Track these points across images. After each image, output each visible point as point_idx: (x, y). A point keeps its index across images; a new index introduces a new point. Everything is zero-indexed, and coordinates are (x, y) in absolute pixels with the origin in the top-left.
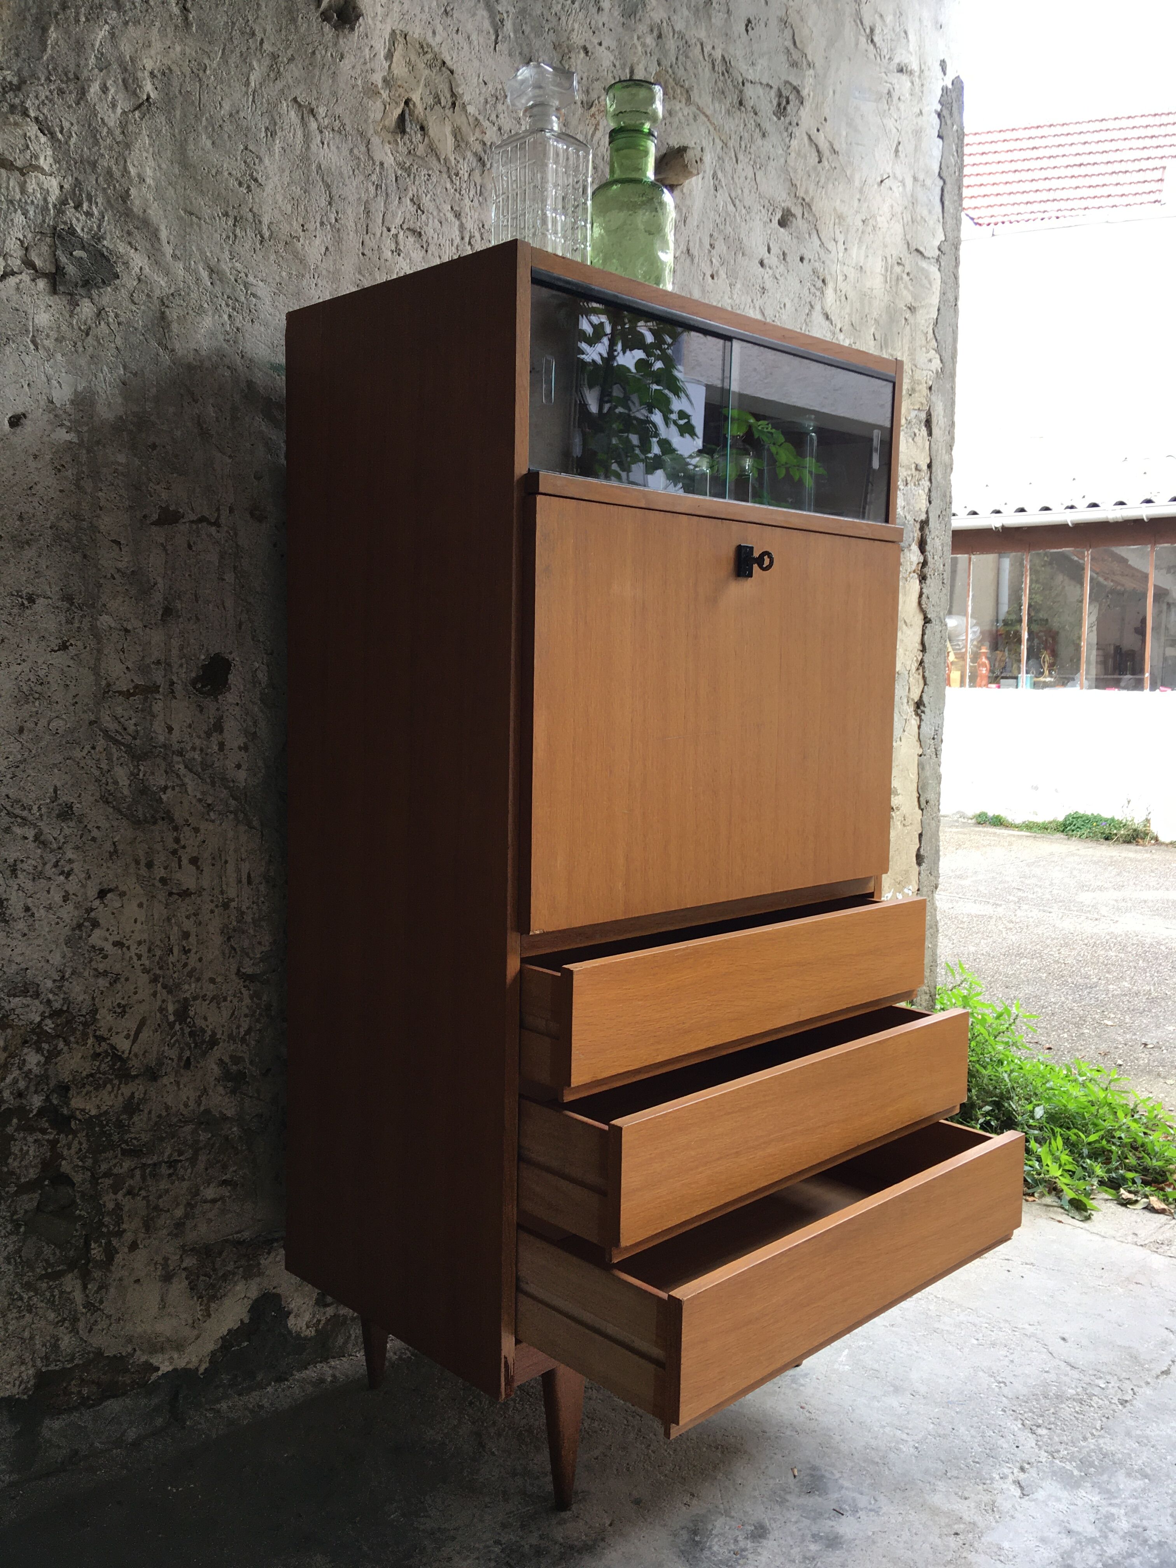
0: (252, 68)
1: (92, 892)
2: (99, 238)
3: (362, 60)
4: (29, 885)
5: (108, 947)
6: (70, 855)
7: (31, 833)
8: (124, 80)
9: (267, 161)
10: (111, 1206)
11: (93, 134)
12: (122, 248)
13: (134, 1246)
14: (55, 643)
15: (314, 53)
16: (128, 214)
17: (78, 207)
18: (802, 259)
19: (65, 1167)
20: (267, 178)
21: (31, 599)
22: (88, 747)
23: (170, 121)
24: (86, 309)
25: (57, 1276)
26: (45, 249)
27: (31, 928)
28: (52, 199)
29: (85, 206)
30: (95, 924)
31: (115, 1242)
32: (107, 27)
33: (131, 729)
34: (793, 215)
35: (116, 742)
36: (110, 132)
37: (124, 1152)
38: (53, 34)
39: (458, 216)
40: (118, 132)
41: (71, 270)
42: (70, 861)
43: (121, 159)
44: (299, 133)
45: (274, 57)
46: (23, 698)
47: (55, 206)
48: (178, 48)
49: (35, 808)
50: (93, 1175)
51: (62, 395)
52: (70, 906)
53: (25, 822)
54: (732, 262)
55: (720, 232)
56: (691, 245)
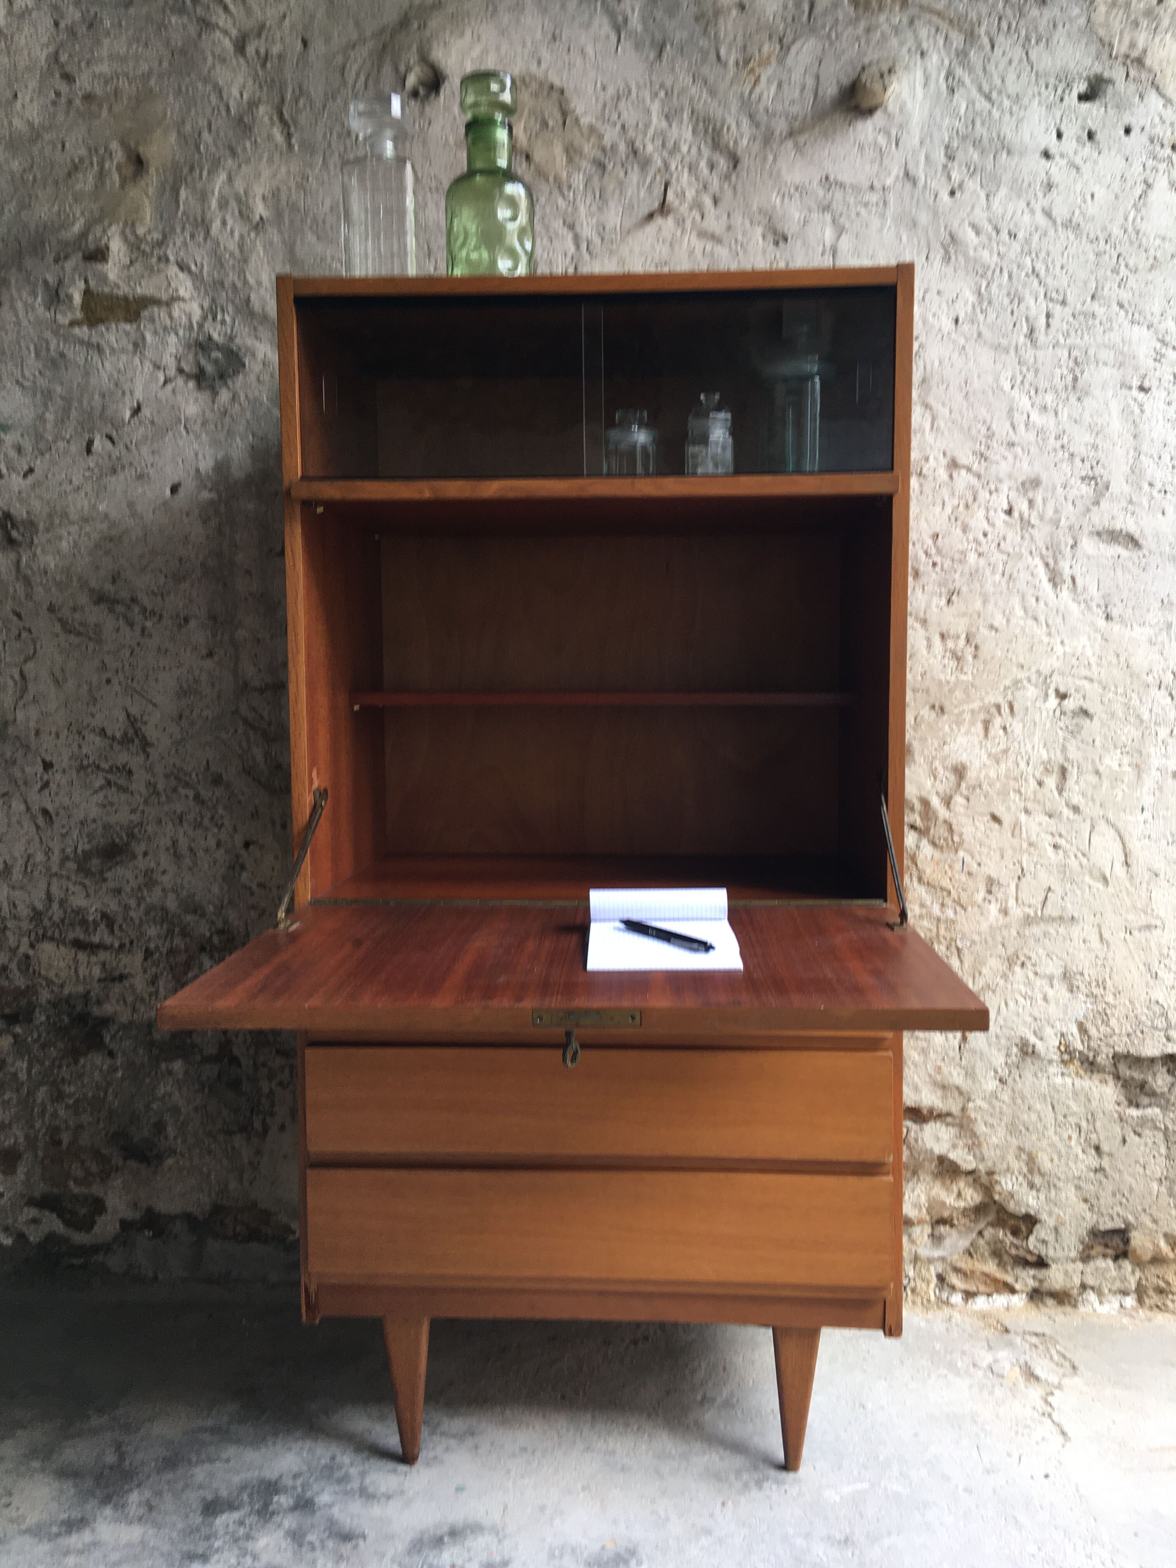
1: (239, 841)
2: (231, 338)
4: (191, 832)
5: (254, 887)
6: (221, 811)
7: (191, 793)
8: (240, 212)
10: (266, 1090)
11: (219, 263)
12: (250, 342)
13: (282, 1128)
14: (204, 652)
16: (251, 314)
17: (214, 318)
18: (1128, 131)
19: (236, 1051)
21: (186, 620)
22: (232, 731)
23: (280, 231)
24: (224, 396)
25: (230, 1133)
26: (191, 357)
27: (195, 864)
28: (195, 318)
29: (219, 317)
30: (243, 867)
31: (269, 1120)
32: (224, 174)
33: (266, 717)
34: (1110, 81)
35: (253, 727)
36: (232, 254)
37: (278, 1052)
38: (183, 195)
39: (571, 227)
40: (237, 252)
41: (209, 369)
42: (222, 817)
43: (242, 273)
46: (183, 692)
47: (198, 323)
49: (194, 775)
50: (255, 1063)
51: (206, 465)
52: (222, 851)
53: (187, 785)
54: (989, 166)
55: (964, 138)
56: (911, 167)
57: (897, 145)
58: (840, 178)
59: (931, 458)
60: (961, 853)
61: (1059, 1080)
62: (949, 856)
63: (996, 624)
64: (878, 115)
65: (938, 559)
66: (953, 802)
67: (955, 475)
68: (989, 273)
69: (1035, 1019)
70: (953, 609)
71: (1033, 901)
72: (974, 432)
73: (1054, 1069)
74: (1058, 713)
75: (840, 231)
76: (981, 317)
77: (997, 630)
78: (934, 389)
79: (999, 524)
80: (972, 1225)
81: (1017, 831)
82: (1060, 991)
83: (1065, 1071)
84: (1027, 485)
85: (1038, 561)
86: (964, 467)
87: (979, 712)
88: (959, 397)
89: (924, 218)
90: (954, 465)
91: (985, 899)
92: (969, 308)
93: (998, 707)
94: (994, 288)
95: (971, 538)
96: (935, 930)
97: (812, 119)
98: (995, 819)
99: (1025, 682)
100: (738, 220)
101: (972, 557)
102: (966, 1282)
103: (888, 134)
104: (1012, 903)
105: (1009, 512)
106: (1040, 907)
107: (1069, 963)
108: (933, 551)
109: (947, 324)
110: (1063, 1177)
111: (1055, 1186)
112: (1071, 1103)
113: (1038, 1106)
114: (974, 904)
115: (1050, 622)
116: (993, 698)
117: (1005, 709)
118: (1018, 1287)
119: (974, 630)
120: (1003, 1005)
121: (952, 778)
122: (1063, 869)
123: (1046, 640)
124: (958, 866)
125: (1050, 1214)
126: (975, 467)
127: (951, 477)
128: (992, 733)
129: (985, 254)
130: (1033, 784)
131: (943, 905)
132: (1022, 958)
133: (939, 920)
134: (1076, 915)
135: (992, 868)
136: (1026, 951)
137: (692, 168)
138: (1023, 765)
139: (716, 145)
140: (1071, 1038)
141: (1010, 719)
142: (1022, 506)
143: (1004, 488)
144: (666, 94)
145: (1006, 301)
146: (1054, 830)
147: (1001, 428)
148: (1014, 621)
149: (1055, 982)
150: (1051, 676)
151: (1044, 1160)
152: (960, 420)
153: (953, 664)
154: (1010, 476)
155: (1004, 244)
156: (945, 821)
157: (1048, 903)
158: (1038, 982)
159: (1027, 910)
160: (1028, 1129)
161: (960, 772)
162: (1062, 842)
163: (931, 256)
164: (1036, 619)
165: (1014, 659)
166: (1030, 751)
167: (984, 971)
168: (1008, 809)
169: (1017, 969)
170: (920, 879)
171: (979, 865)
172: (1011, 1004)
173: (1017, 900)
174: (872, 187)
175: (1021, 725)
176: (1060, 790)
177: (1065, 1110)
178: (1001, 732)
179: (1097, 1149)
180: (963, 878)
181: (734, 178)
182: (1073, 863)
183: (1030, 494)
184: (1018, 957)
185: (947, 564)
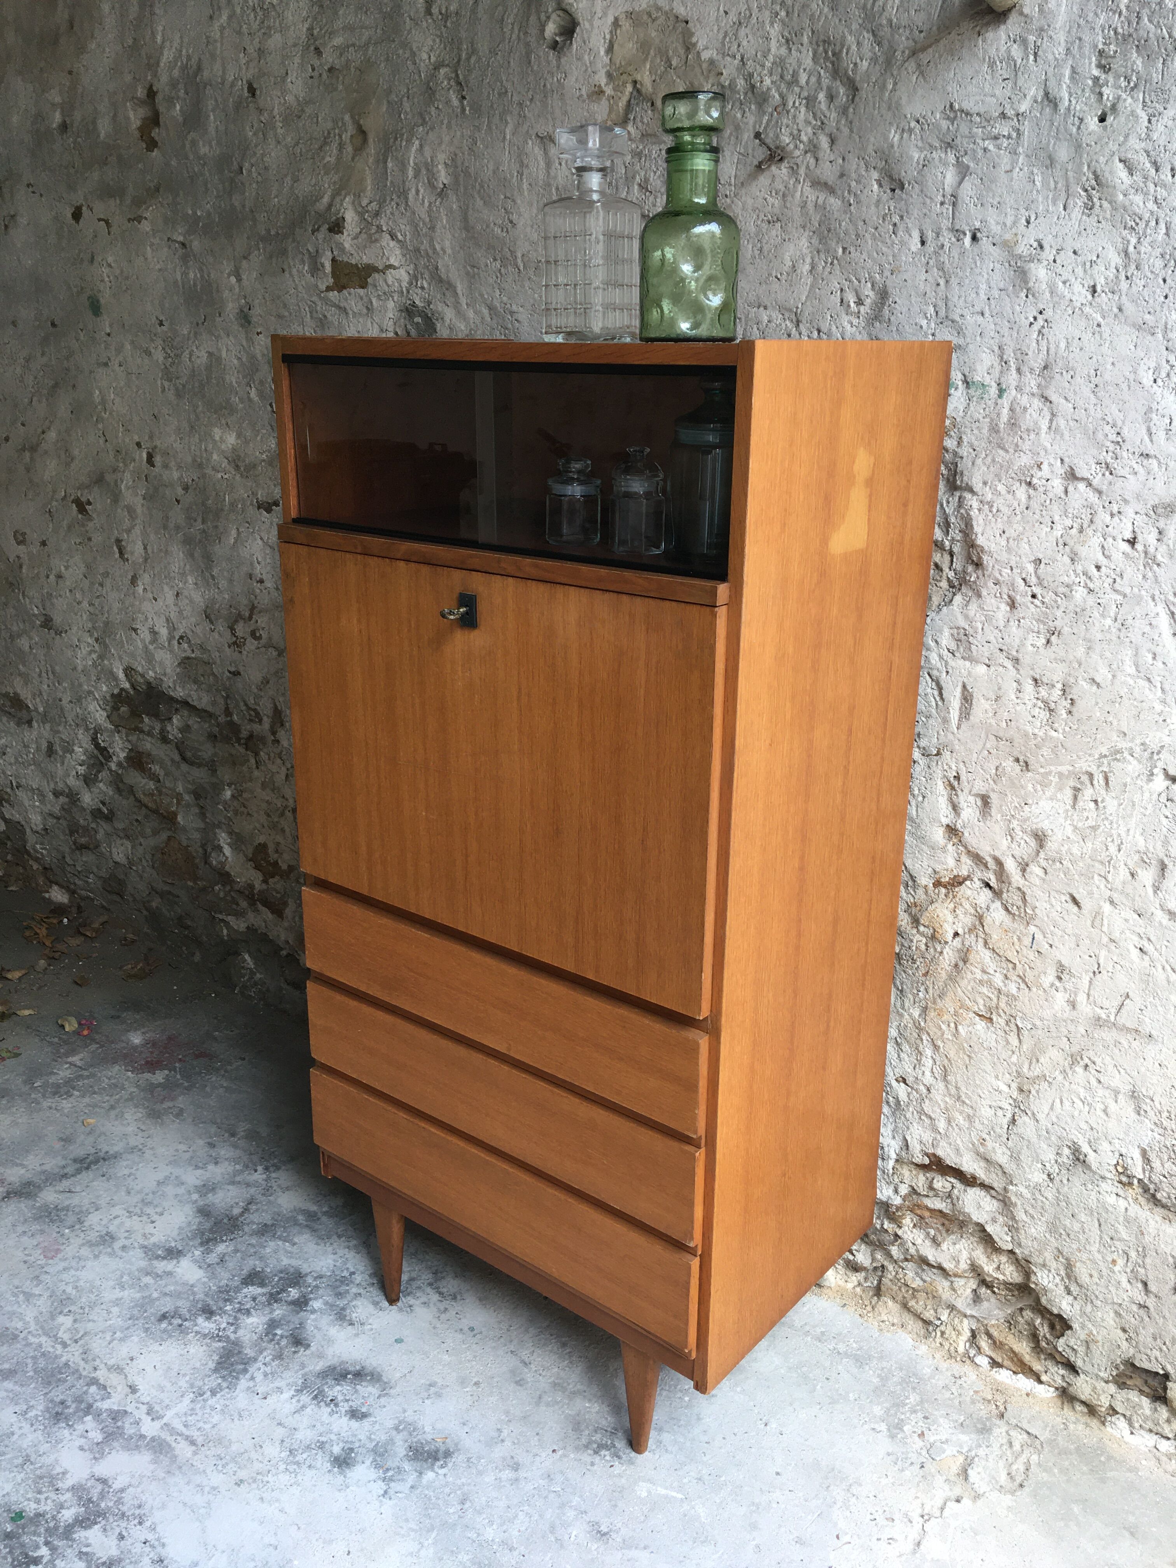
0: (507, 123)
2: (428, 304)
3: (584, 68)
8: (429, 180)
9: (519, 202)
11: (416, 231)
15: (545, 86)
16: (441, 280)
17: (417, 284)
20: (520, 215)
23: (458, 198)
28: (405, 284)
29: (420, 283)
32: (417, 142)
36: (424, 223)
38: (390, 165)
40: (428, 220)
41: (414, 331)
44: (542, 164)
45: (520, 104)
47: (406, 289)
48: (459, 133)
54: (1156, 77)
55: (1126, 38)
56: (1052, 84)
57: (1036, 54)
58: (966, 106)
59: (1045, 467)
60: (1032, 929)
61: (1112, 1199)
62: (1019, 926)
63: (1098, 680)
64: (1013, 18)
65: (1037, 590)
66: (1028, 869)
67: (1071, 489)
68: (1142, 225)
69: (1092, 1129)
70: (1050, 651)
71: (1106, 1004)
72: (1100, 436)
73: (1105, 1186)
74: (1163, 798)
75: (963, 172)
76: (1124, 285)
77: (1098, 685)
78: (1057, 376)
79: (1117, 556)
80: (1014, 1299)
81: (1097, 922)
82: (1124, 1108)
83: (1121, 1193)
84: (1160, 511)
85: (1161, 609)
86: (1083, 479)
87: (1068, 777)
88: (1087, 391)
89: (1063, 153)
90: (1072, 476)
91: (1052, 985)
92: (1112, 272)
93: (1091, 776)
94: (1145, 248)
95: (1079, 569)
96: (995, 1000)
97: (938, 29)
98: (1075, 901)
99: (1126, 754)
100: (853, 164)
101: (1080, 593)
102: (994, 1350)
103: (1024, 42)
104: (1081, 998)
105: (1132, 542)
106: (1113, 1011)
107: (1139, 1083)
108: (1033, 580)
109: (1081, 294)
110: (1101, 1297)
111: (1092, 1302)
112: (1121, 1228)
113: (1083, 1218)
114: (1039, 986)
115: (1167, 687)
116: (1084, 765)
117: (1099, 779)
118: (1044, 1378)
119: (1072, 680)
120: (1058, 1101)
121: (1033, 843)
122: (1147, 979)
123: (1159, 707)
124: (1027, 941)
125: (1083, 1327)
126: (1095, 482)
127: (1066, 492)
128: (1080, 804)
129: (1138, 199)
130: (1124, 873)
131: (1006, 977)
132: (1086, 1061)
133: (999, 991)
134: (1154, 1033)
135: (1064, 954)
136: (1091, 1054)
137: (810, 102)
138: (1113, 849)
139: (836, 72)
140: (1130, 1161)
141: (1103, 792)
142: (1149, 537)
143: (1129, 511)
144: (788, 13)
145: (1159, 263)
146: (1142, 931)
147: (1135, 434)
148: (1121, 677)
149: (1120, 1096)
150: (1159, 753)
151: (1082, 1272)
152: (1084, 419)
153: (1044, 715)
154: (1138, 497)
155: (1164, 186)
156: (1019, 889)
157: (1123, 1011)
158: (1101, 1092)
159: (1098, 1010)
160: (1068, 1235)
161: (1040, 838)
162: (1149, 947)
163: (1071, 202)
164: (1149, 680)
165: (1115, 723)
166: (1123, 834)
167: (1042, 1060)
168: (1090, 893)
169: (1079, 1070)
170: (986, 943)
171: (1051, 946)
172: (1067, 1104)
173: (1088, 995)
174: (1003, 115)
175: (1115, 802)
176: (1156, 889)
177: (1112, 1233)
178: (1092, 805)
179: (1145, 1284)
180: (1032, 955)
181: (851, 110)
182: (1160, 975)
183: (1161, 524)
184: (1082, 1058)
185: (1049, 597)
